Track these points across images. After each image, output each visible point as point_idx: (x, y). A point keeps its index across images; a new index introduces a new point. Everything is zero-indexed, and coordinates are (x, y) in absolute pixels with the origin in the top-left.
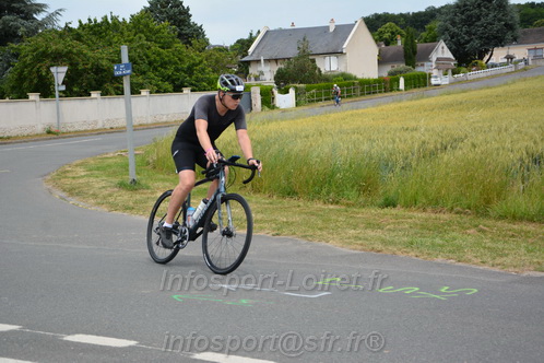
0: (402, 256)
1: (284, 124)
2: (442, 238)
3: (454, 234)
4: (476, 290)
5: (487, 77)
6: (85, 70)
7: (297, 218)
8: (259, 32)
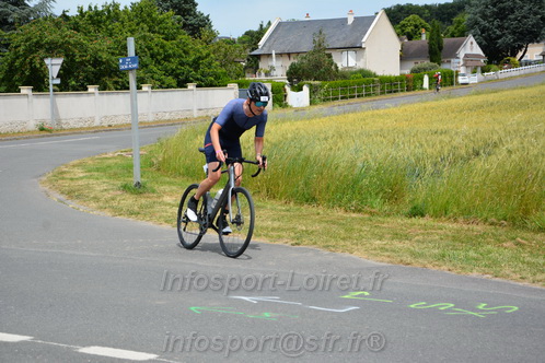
0: (434, 269)
1: (299, 124)
2: (476, 251)
3: (489, 247)
4: (516, 308)
5: (520, 76)
6: (82, 63)
7: (317, 227)
8: (269, 24)
